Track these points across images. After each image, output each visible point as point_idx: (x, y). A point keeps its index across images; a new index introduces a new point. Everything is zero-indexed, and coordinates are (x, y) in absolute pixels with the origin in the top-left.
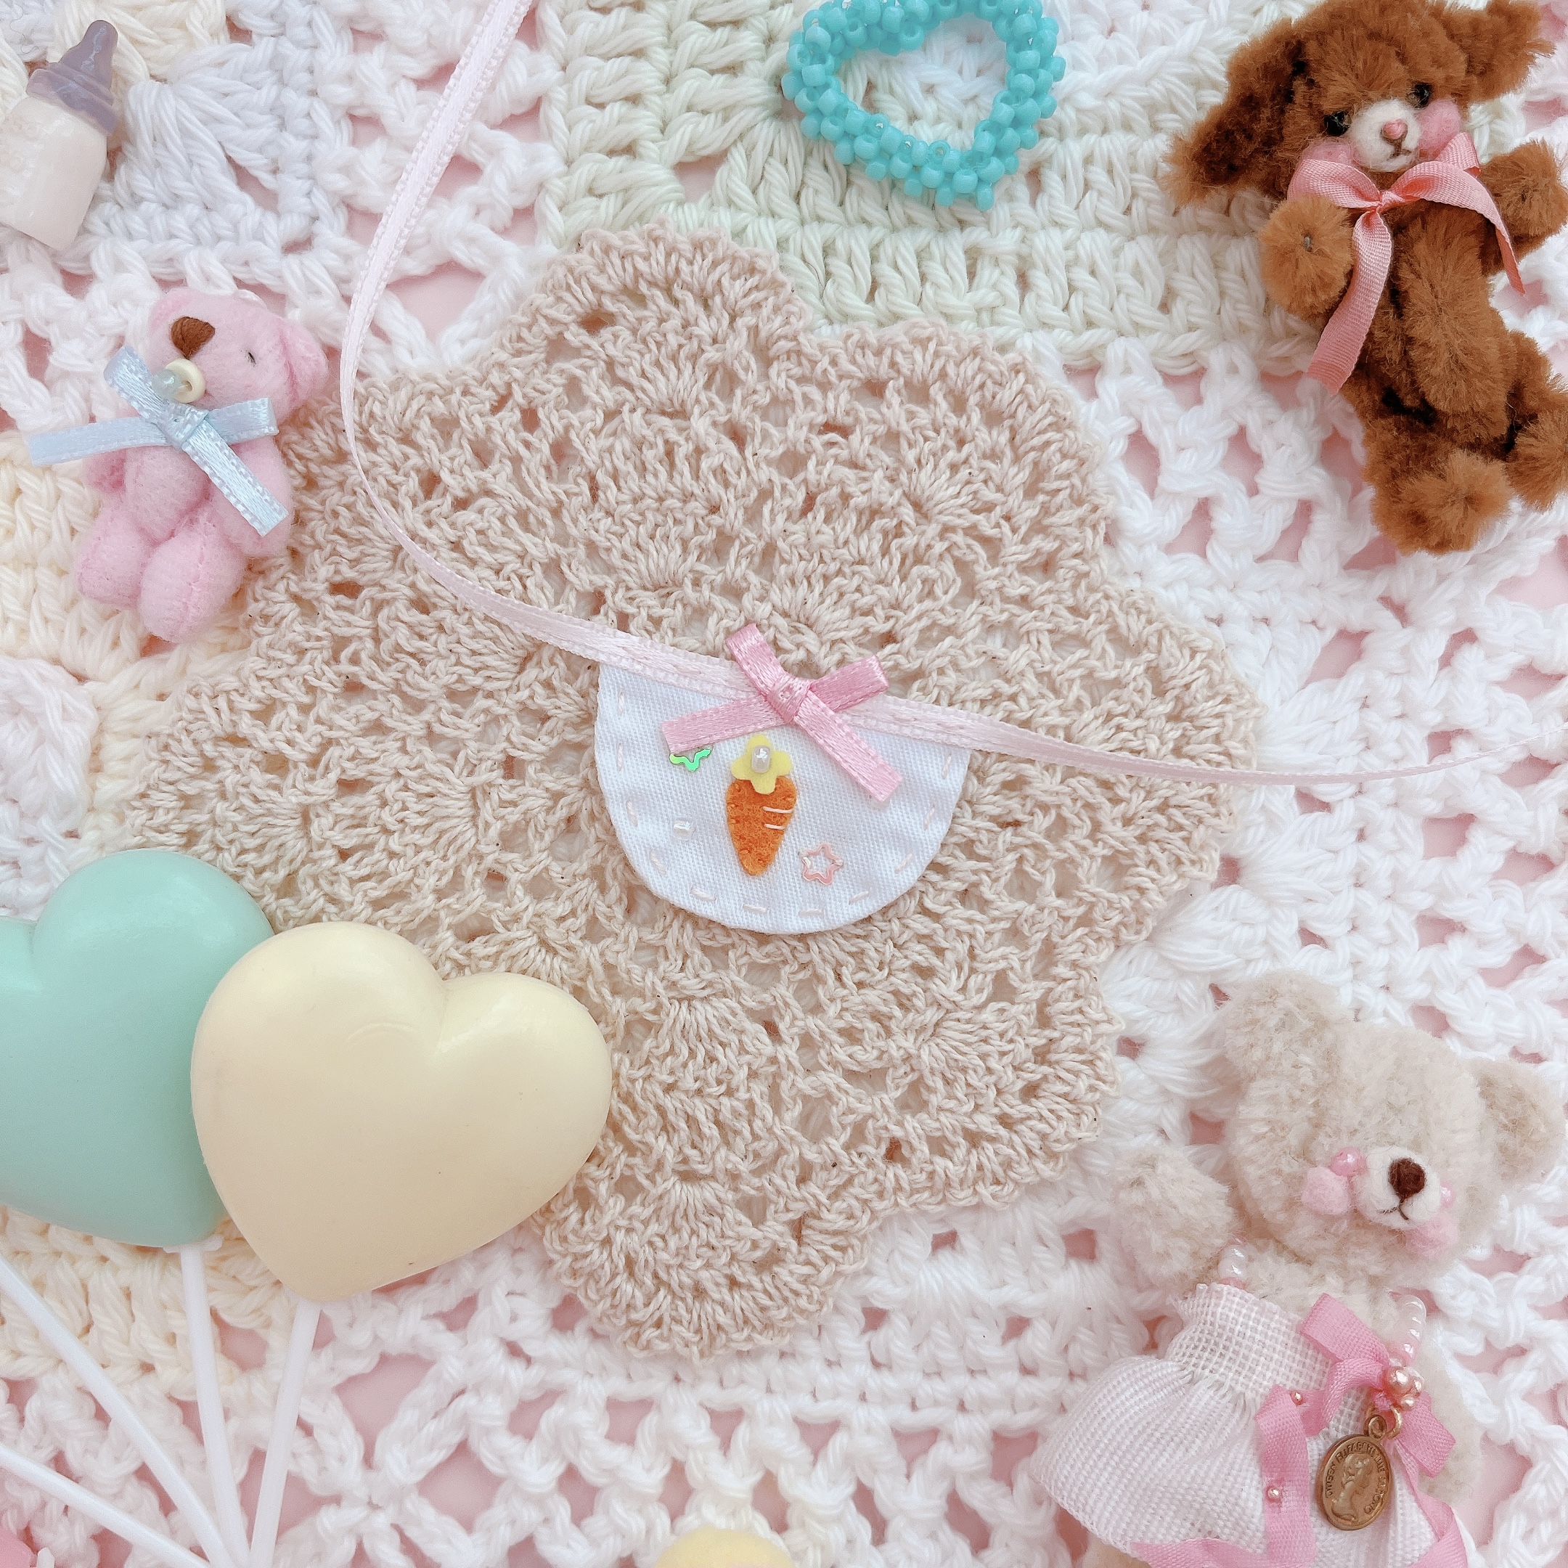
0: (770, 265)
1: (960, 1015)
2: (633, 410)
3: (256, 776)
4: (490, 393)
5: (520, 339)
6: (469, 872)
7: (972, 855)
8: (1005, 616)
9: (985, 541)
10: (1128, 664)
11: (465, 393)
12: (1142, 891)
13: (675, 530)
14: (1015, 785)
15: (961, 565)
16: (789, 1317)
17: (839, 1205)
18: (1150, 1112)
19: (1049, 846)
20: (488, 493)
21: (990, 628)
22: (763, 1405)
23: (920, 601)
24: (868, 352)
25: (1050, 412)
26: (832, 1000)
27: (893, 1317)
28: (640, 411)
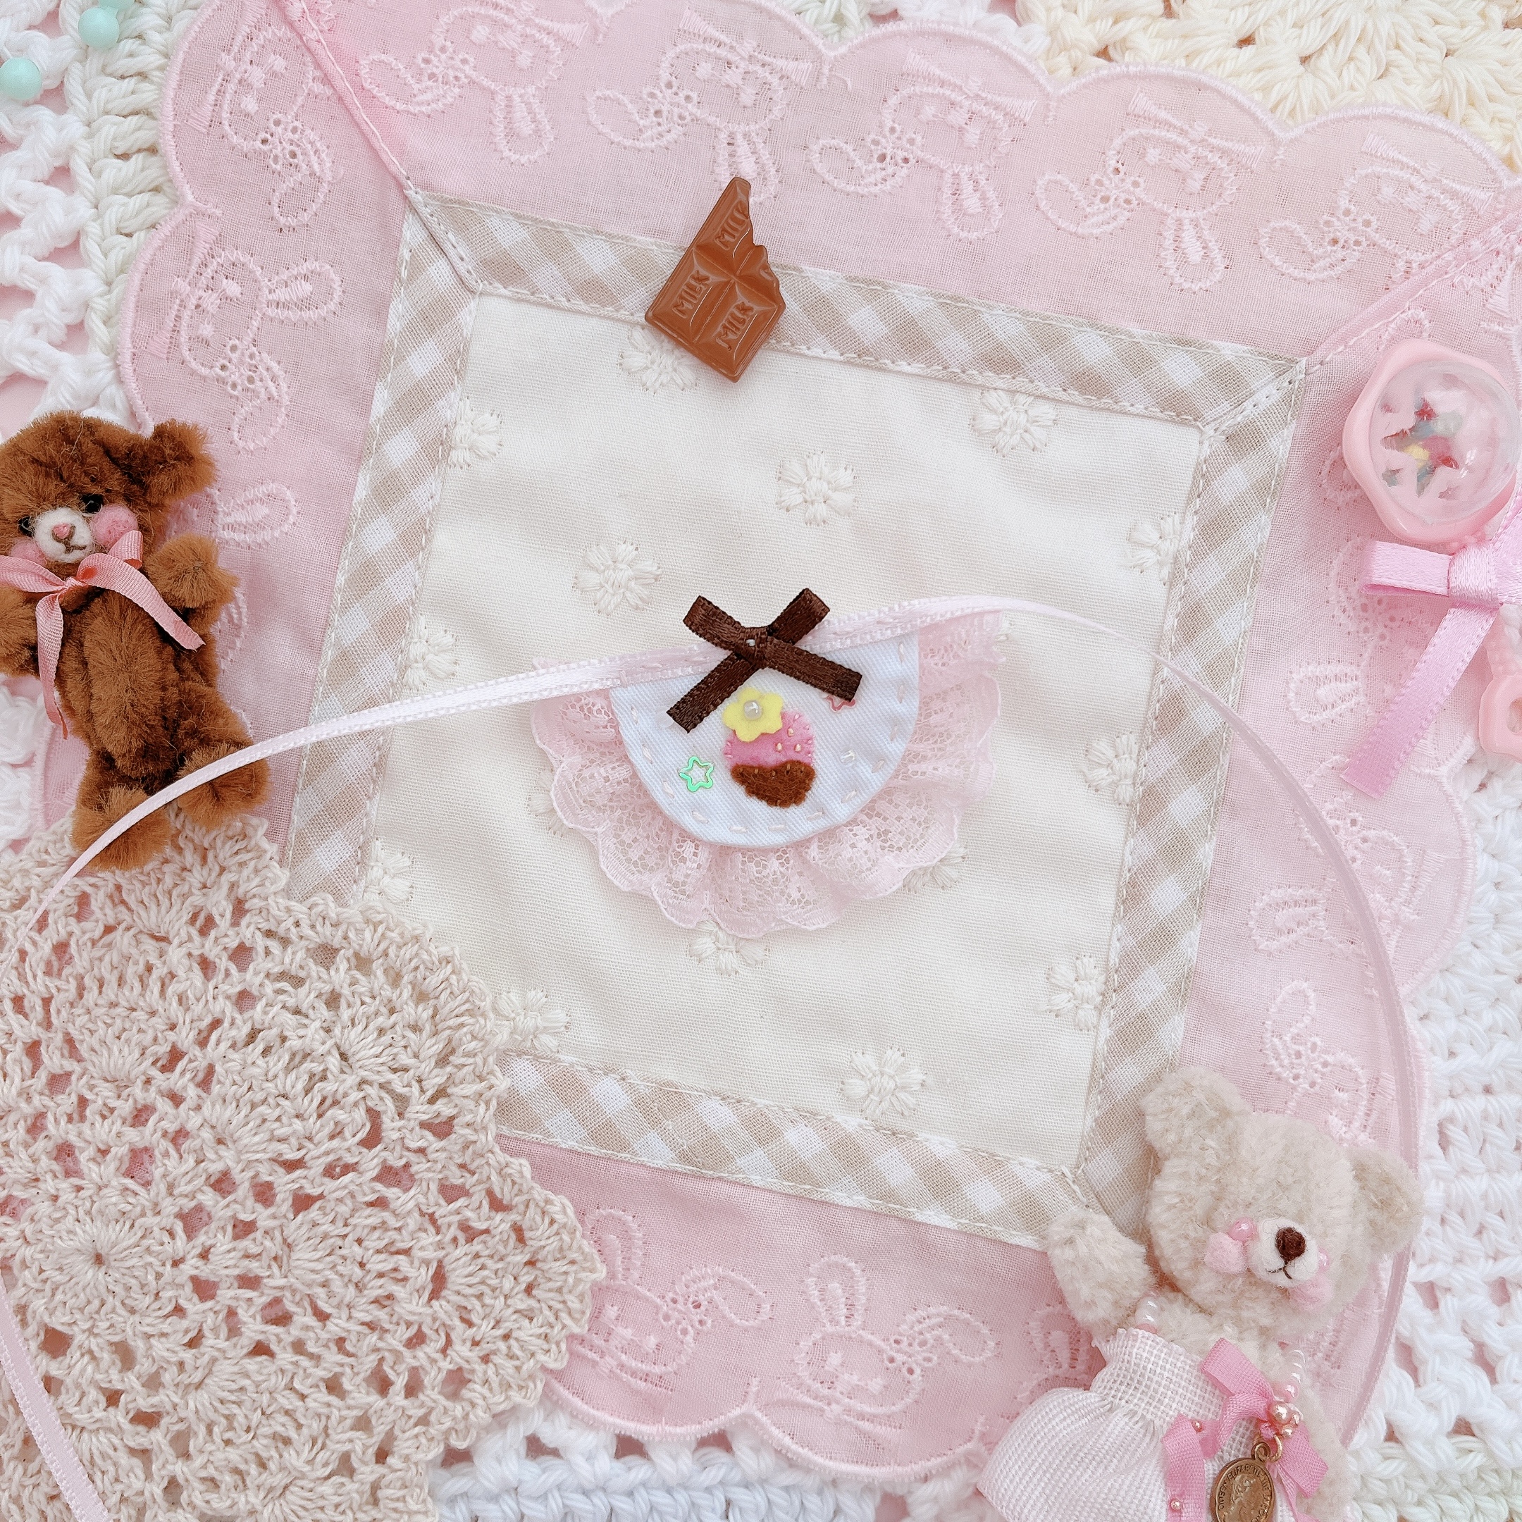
1: (304, 1483)
2: (127, 930)
7: (341, 1350)
8: (403, 1162)
10: (498, 1219)
12: (473, 1405)
13: (136, 1038)
19: (406, 1353)
23: (331, 1139)
24: (328, 925)
25: (467, 1001)
26: (201, 1452)
28: (132, 932)
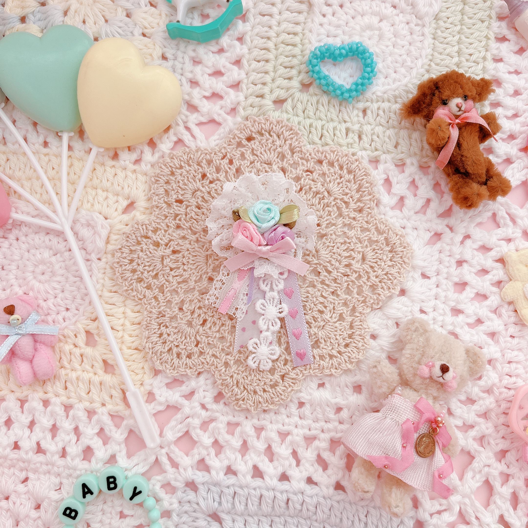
0: (296, 128)
1: (330, 324)
2: (258, 162)
3: (151, 246)
4: (221, 154)
5: (230, 141)
6: (204, 277)
7: (336, 282)
8: (349, 222)
9: (345, 203)
10: (380, 236)
11: (215, 154)
12: (379, 295)
14: (348, 266)
15: (338, 208)
16: (279, 401)
17: (294, 371)
18: (378, 354)
19: (356, 281)
20: (218, 180)
21: (345, 225)
22: (269, 426)
23: (327, 216)
24: (320, 153)
25: (364, 171)
27: (306, 404)
28: (259, 162)
